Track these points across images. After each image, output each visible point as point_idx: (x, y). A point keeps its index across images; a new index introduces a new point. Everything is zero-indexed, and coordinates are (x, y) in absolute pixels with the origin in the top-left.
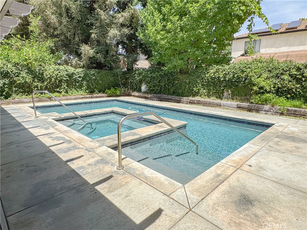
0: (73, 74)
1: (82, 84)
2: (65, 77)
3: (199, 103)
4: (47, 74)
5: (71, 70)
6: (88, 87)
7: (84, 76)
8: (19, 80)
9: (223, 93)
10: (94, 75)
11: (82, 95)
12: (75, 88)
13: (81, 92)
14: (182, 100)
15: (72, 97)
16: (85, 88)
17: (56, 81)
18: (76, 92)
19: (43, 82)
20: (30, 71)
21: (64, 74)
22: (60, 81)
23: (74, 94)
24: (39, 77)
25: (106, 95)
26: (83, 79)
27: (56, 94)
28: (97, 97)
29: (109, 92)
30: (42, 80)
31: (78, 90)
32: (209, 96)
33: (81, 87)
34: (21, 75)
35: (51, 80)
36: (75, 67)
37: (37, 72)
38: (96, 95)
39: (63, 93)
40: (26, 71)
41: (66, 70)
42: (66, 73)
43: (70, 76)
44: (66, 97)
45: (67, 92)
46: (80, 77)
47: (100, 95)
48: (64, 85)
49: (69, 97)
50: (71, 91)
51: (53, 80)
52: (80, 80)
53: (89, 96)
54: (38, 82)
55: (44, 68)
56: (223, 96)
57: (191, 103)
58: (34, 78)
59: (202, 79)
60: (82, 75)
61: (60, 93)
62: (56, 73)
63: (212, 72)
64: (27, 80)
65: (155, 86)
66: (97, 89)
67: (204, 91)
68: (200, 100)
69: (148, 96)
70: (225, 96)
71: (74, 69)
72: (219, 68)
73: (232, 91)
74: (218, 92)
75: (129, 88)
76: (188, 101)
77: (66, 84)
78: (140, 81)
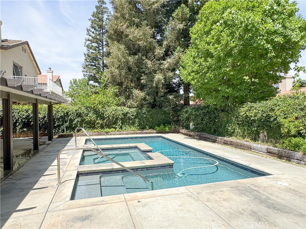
0: (127, 113)
1: (135, 121)
2: (120, 116)
3: (231, 144)
4: (106, 114)
5: (126, 109)
6: (140, 124)
7: (136, 115)
8: (87, 119)
9: (258, 133)
10: (145, 113)
11: (133, 131)
12: (129, 125)
13: (133, 128)
14: (217, 139)
15: (124, 132)
17: (113, 119)
18: (129, 128)
19: (104, 119)
20: (96, 112)
21: (120, 113)
22: (117, 119)
23: (127, 130)
24: (101, 116)
25: (155, 131)
26: (136, 117)
27: (113, 129)
28: (146, 133)
29: (158, 128)
30: (103, 118)
31: (131, 126)
32: (244, 137)
33: (133, 123)
34: (89, 115)
35: (109, 119)
36: (130, 107)
37: (100, 112)
38: (147, 131)
39: (118, 129)
40: (93, 112)
41: (122, 110)
42: (122, 112)
43: (125, 115)
44: (120, 132)
45: (121, 128)
46: (133, 116)
47: (149, 131)
48: (120, 123)
49: (122, 132)
50: (125, 128)
51: (111, 118)
52: (133, 118)
53: (139, 131)
54: (100, 120)
55: (105, 109)
56: (259, 137)
57: (225, 143)
58: (97, 117)
59: (237, 117)
60: (135, 114)
61: (115, 128)
62: (113, 113)
63: (243, 111)
64: (92, 119)
65: (198, 124)
66: (148, 125)
67: (240, 131)
68: (232, 140)
69: (192, 134)
70: (261, 137)
71: (128, 109)
72: (253, 106)
73: (267, 132)
74: (253, 133)
75: (179, 125)
76: (222, 141)
77: (121, 121)
78: (188, 119)
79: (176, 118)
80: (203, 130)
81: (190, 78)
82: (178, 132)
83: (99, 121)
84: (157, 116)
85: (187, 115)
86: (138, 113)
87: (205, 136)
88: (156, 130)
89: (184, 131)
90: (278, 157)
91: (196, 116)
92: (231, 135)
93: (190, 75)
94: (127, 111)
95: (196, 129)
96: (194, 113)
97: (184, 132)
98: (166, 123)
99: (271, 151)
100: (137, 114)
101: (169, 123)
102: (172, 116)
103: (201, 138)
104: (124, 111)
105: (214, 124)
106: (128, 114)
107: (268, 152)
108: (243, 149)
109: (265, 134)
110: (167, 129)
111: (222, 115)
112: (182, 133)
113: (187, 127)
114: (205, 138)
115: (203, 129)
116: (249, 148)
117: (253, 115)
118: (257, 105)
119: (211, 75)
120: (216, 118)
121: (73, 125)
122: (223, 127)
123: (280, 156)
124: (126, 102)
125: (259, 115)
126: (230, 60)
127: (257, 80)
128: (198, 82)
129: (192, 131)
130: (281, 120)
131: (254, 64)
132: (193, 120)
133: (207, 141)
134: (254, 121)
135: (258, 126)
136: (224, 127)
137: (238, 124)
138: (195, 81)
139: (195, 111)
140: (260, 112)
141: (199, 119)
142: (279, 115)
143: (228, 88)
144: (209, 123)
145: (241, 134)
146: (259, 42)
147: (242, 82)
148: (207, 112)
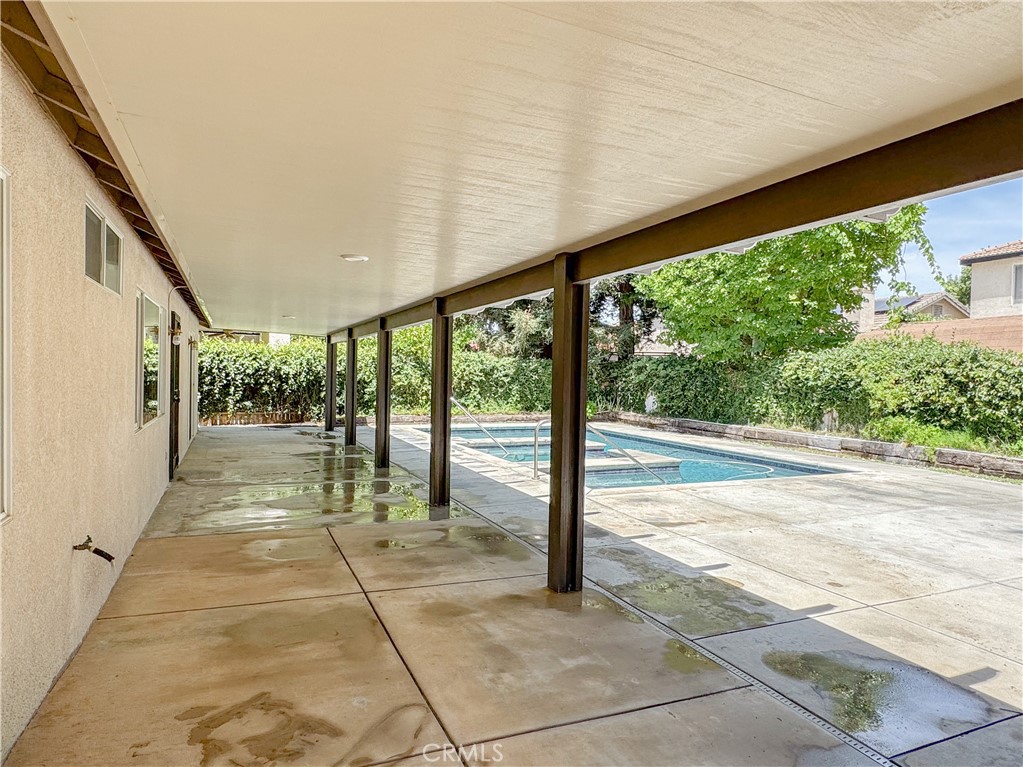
0: (493, 368)
1: (510, 390)
2: (477, 376)
3: (763, 438)
5: (490, 360)
7: (515, 374)
9: (820, 415)
10: (535, 371)
11: (506, 413)
12: (495, 399)
13: (506, 408)
14: (727, 431)
15: (487, 418)
16: (515, 399)
20: (419, 363)
22: (468, 384)
23: (492, 412)
31: (501, 402)
32: (789, 422)
33: (507, 395)
34: (404, 372)
36: (499, 355)
37: (429, 365)
39: (471, 408)
40: (413, 364)
41: (482, 362)
42: (481, 367)
43: (488, 373)
44: (476, 417)
45: (479, 406)
46: (506, 376)
48: (475, 392)
49: (481, 417)
50: (487, 405)
52: (505, 381)
53: (520, 416)
56: (822, 422)
57: (749, 438)
58: (423, 377)
59: (775, 382)
61: (467, 406)
62: (462, 367)
63: (793, 365)
65: (672, 398)
67: (779, 410)
68: (764, 430)
69: (656, 422)
70: (826, 422)
72: (810, 357)
73: (839, 412)
74: (808, 414)
75: (616, 402)
76: (740, 433)
77: (478, 389)
78: (643, 387)
80: (685, 413)
82: (614, 419)
85: (642, 377)
86: (519, 370)
87: (690, 425)
89: (631, 415)
90: (862, 456)
91: (668, 379)
95: (665, 410)
99: (849, 445)
101: (590, 397)
102: (597, 379)
103: (682, 429)
104: (487, 363)
105: (713, 399)
106: (495, 372)
107: (842, 449)
109: (834, 416)
110: (589, 411)
111: (733, 376)
112: (626, 421)
113: (640, 408)
114: (694, 429)
117: (811, 377)
118: (822, 355)
120: (718, 384)
123: (866, 454)
125: (825, 377)
126: (766, 261)
127: (814, 304)
128: (690, 301)
129: (654, 414)
130: (867, 384)
131: (813, 271)
132: (659, 390)
133: (701, 435)
134: (813, 389)
135: (822, 400)
137: (777, 397)
139: (665, 368)
140: (826, 369)
141: (677, 389)
142: (866, 377)
144: (703, 396)
145: (783, 417)
147: (787, 308)
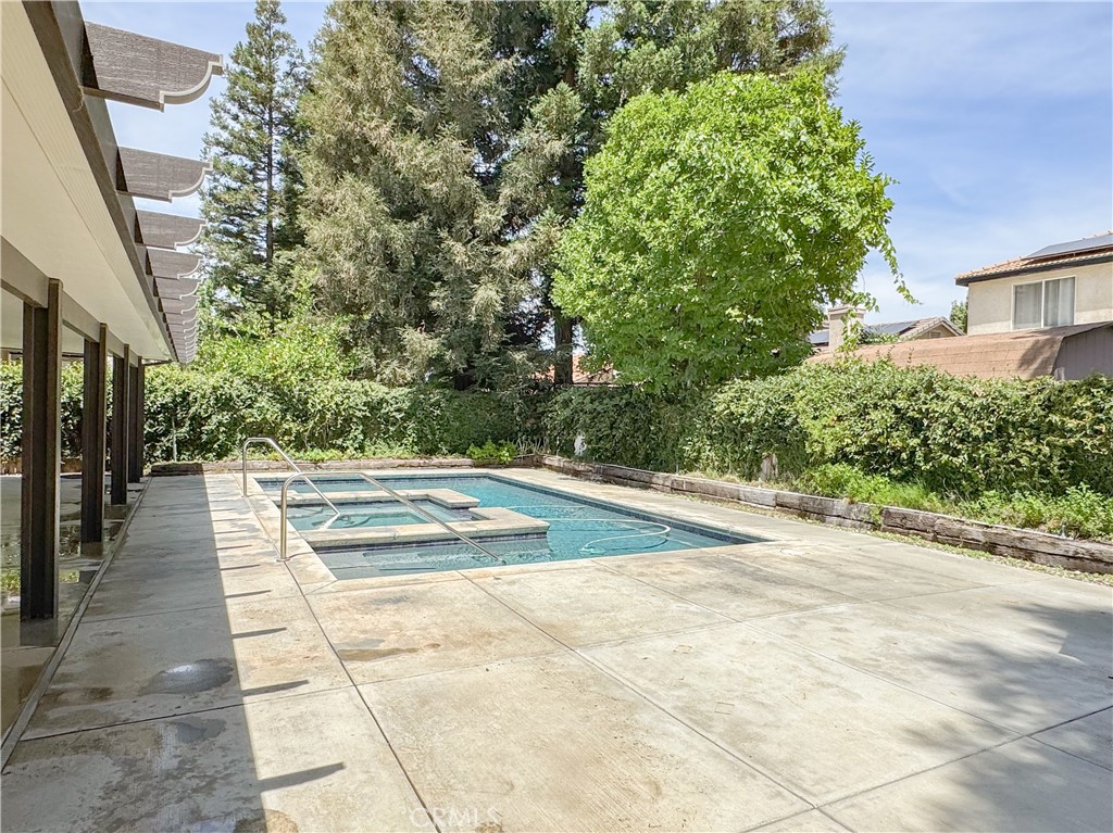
0: (382, 401)
1: (405, 428)
2: (360, 410)
3: (691, 490)
4: (315, 403)
5: (378, 390)
6: (421, 438)
7: (410, 408)
8: (252, 416)
9: (758, 460)
10: (437, 404)
12: (384, 439)
13: (398, 450)
14: (654, 480)
15: (372, 463)
16: (411, 439)
17: (336, 419)
18: (385, 448)
19: (306, 421)
20: (280, 395)
21: (358, 401)
22: (348, 420)
24: (296, 409)
25: (469, 461)
26: (409, 416)
27: (334, 452)
28: (440, 466)
29: (477, 451)
30: (303, 416)
31: (392, 444)
32: (722, 470)
33: (400, 435)
34: (258, 405)
35: (323, 418)
36: (391, 384)
37: (294, 397)
38: (442, 460)
39: (350, 451)
40: (271, 395)
41: (366, 393)
42: (364, 399)
43: (374, 407)
44: (356, 462)
45: (361, 448)
46: (399, 410)
47: (450, 459)
48: (357, 432)
49: (363, 462)
50: (373, 448)
51: (329, 416)
52: (398, 417)
53: (417, 461)
54: (294, 421)
55: (312, 386)
56: (759, 470)
57: (676, 489)
58: (284, 411)
59: (708, 419)
60: (406, 405)
61: (343, 449)
62: (338, 399)
63: (723, 400)
64: (268, 416)
65: (600, 439)
66: (446, 443)
67: (712, 454)
68: (693, 480)
69: (581, 468)
70: (765, 470)
71: (386, 389)
72: (746, 387)
73: (779, 456)
74: (744, 460)
75: (542, 444)
76: (667, 484)
77: (361, 427)
78: (570, 425)
79: (532, 421)
80: (614, 457)
81: (582, 304)
82: (539, 465)
83: (292, 425)
84: (476, 414)
85: (567, 412)
86: (416, 404)
87: (620, 473)
88: (470, 457)
89: (556, 460)
90: (799, 515)
91: (595, 415)
92: (690, 468)
93: (582, 295)
94: (381, 395)
95: (593, 454)
96: (588, 407)
97: (556, 464)
98: (502, 436)
99: (786, 500)
100: (413, 405)
101: (512, 437)
102: (520, 415)
103: (608, 479)
104: (373, 394)
105: (644, 440)
106: (384, 405)
107: (777, 505)
108: (720, 501)
109: (774, 461)
110: (505, 455)
111: (667, 411)
112: (550, 467)
113: (567, 450)
114: (620, 477)
115: (613, 455)
116: (736, 498)
117: (745, 412)
118: (757, 386)
119: (641, 301)
120: (650, 422)
121: (204, 437)
122: (669, 445)
123: (803, 512)
124: (378, 366)
125: (760, 412)
126: (692, 264)
127: (759, 321)
128: (606, 315)
129: (581, 459)
130: (806, 422)
131: (750, 278)
132: (586, 428)
133: (625, 485)
134: (748, 426)
135: (758, 441)
136: (673, 446)
137: (710, 437)
138: (599, 313)
139: (592, 402)
140: (762, 402)
141: (604, 426)
142: (804, 411)
143: (685, 339)
144: (633, 436)
145: (716, 463)
146: (763, 224)
147: (724, 323)
148: (627, 404)
